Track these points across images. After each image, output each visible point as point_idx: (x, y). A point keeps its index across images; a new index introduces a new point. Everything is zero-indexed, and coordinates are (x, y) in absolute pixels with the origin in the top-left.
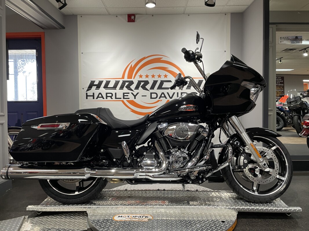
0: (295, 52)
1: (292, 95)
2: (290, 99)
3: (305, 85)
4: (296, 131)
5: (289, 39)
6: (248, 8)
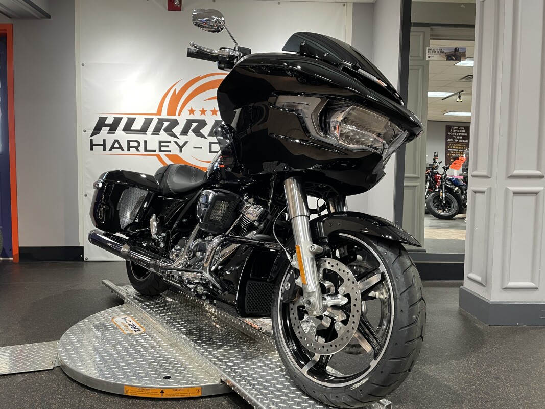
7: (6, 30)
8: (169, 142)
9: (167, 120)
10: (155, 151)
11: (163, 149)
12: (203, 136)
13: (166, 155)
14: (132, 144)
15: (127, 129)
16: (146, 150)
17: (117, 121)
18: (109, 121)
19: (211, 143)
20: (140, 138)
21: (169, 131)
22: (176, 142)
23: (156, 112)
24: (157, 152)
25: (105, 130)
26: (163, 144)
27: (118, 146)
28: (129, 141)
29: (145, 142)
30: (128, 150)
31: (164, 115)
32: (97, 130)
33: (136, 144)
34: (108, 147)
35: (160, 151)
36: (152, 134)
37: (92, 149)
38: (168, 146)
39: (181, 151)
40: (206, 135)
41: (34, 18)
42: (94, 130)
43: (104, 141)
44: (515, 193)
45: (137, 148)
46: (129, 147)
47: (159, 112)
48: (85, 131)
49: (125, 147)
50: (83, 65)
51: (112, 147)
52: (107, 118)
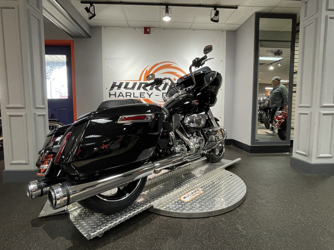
0: (263, 66)
1: (262, 98)
2: (260, 101)
3: (267, 91)
4: (264, 125)
5: (273, 52)
6: (241, 26)
7: (70, 43)
8: (144, 93)
9: (143, 83)
10: (138, 97)
11: (142, 96)
12: (159, 90)
13: (143, 99)
14: (128, 94)
15: (126, 87)
16: (134, 97)
17: (121, 84)
18: (118, 84)
19: (163, 93)
20: (132, 91)
21: (144, 88)
22: (147, 93)
23: (138, 80)
24: (139, 98)
25: (116, 88)
26: (142, 94)
27: (122, 95)
28: (126, 93)
29: (134, 93)
30: (126, 97)
31: (142, 81)
32: (112, 87)
33: (130, 94)
34: (117, 96)
35: (141, 97)
36: (137, 90)
37: (110, 97)
38: (144, 95)
39: (150, 97)
40: (161, 90)
41: (84, 37)
42: (111, 88)
43: (115, 93)
44: (324, 114)
45: (130, 96)
46: (126, 96)
47: (140, 80)
48: (107, 89)
49: (125, 96)
50: (106, 59)
51: (119, 96)
52: (116, 82)
